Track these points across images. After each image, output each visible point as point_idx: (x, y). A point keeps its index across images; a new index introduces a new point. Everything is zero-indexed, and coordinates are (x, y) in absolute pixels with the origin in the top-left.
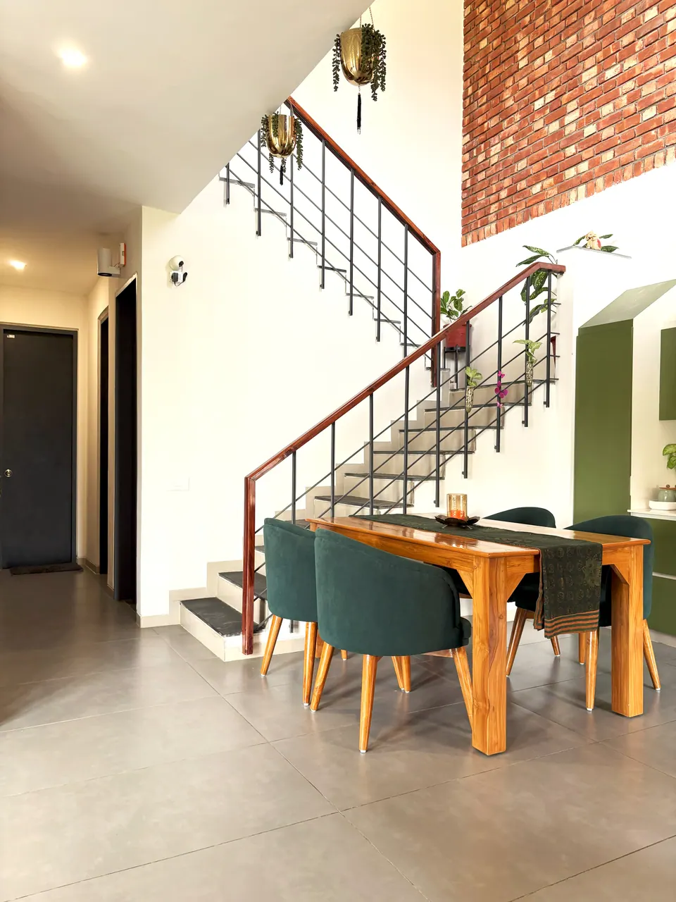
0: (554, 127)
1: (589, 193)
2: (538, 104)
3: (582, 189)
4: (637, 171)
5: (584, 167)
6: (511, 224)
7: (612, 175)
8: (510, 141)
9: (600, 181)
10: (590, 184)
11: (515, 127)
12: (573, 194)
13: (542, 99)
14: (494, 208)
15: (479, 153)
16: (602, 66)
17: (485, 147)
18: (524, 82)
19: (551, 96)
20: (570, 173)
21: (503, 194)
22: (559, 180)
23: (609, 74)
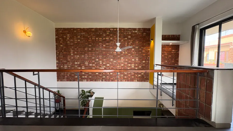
0: (80, 68)
1: (87, 81)
2: (76, 63)
3: (86, 80)
4: (95, 81)
5: (86, 77)
6: (70, 81)
7: (91, 80)
8: (69, 66)
9: (89, 80)
10: (87, 80)
11: (70, 65)
12: (84, 80)
13: (77, 63)
14: (66, 77)
15: (61, 65)
16: (89, 63)
17: (63, 65)
18: (72, 58)
19: (79, 63)
20: (83, 77)
21: (68, 75)
22: (81, 77)
23: (90, 65)
